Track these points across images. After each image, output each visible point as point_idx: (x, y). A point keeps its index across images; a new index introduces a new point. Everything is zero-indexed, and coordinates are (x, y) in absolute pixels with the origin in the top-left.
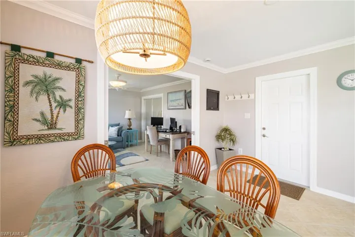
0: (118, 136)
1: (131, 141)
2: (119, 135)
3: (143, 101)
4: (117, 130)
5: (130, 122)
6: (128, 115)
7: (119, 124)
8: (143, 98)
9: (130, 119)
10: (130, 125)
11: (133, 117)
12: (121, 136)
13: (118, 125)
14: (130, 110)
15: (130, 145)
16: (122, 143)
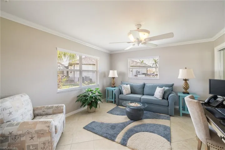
0: (163, 98)
5: (187, 84)
7: (173, 84)
9: (186, 80)
12: (168, 100)
14: (186, 68)
15: (183, 113)
16: (168, 109)
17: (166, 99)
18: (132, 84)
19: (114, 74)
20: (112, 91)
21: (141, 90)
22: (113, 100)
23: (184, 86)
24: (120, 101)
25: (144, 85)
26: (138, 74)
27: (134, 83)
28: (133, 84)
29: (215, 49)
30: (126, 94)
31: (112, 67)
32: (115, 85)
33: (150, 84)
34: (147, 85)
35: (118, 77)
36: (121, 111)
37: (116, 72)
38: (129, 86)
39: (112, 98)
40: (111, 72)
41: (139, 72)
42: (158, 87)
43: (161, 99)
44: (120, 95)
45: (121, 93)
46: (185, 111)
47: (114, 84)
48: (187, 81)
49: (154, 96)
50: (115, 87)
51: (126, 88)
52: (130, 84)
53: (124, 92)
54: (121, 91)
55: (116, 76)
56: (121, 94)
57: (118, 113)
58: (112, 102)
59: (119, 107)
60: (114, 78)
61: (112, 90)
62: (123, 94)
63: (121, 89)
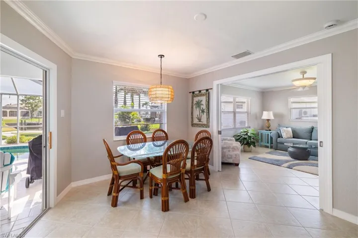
19: (269, 115)
21: (308, 135)
22: (269, 145)
24: (279, 145)
25: (313, 128)
26: (303, 115)
30: (286, 138)
31: (264, 108)
32: (270, 129)
34: (316, 129)
35: (274, 118)
37: (271, 113)
38: (290, 129)
39: (268, 143)
40: (265, 113)
41: (305, 113)
44: (278, 139)
45: (279, 136)
47: (269, 127)
51: (286, 131)
52: (291, 128)
53: (284, 135)
54: (280, 134)
55: (272, 118)
56: (279, 137)
58: (267, 147)
60: (268, 120)
61: (266, 134)
62: (282, 137)
63: (279, 132)
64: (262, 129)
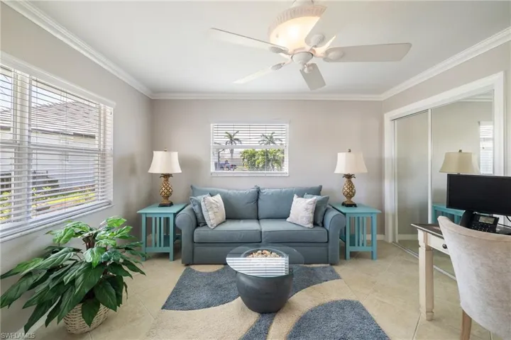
0: (315, 224)
1: (352, 244)
2: (319, 222)
3: (388, 125)
4: (311, 208)
5: (351, 186)
6: (343, 164)
7: (321, 188)
8: (388, 117)
9: (349, 177)
10: (350, 194)
11: (359, 169)
12: (323, 226)
13: (317, 191)
14: (350, 151)
15: (351, 253)
16: (328, 250)
17: (321, 225)
18: (226, 191)
19: (169, 162)
20: (167, 220)
21: (252, 206)
22: (170, 249)
23: (348, 191)
24: (198, 249)
25: (258, 192)
27: (229, 190)
28: (230, 192)
29: (385, 115)
30: (215, 225)
33: (273, 190)
34: (265, 191)
35: (180, 171)
36: (209, 284)
37: (175, 156)
38: (218, 198)
39: (167, 244)
40: (158, 155)
42: (295, 196)
43: (310, 225)
44: (198, 231)
45: (199, 222)
46: (354, 245)
47: (168, 197)
48: (353, 180)
49: (288, 220)
50: (171, 204)
51: (214, 206)
52: (221, 193)
53: (210, 218)
54: (199, 216)
55: (176, 169)
56: (198, 225)
57: (204, 296)
58: (165, 256)
59: (197, 268)
60: (167, 176)
61: (162, 216)
62: (205, 224)
63: (197, 210)
64: (149, 202)
